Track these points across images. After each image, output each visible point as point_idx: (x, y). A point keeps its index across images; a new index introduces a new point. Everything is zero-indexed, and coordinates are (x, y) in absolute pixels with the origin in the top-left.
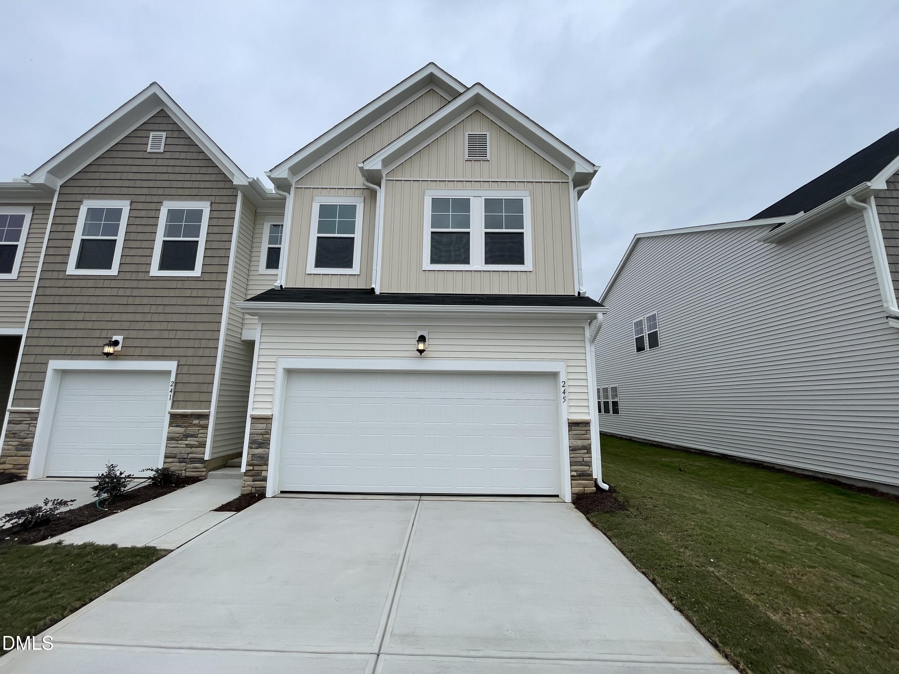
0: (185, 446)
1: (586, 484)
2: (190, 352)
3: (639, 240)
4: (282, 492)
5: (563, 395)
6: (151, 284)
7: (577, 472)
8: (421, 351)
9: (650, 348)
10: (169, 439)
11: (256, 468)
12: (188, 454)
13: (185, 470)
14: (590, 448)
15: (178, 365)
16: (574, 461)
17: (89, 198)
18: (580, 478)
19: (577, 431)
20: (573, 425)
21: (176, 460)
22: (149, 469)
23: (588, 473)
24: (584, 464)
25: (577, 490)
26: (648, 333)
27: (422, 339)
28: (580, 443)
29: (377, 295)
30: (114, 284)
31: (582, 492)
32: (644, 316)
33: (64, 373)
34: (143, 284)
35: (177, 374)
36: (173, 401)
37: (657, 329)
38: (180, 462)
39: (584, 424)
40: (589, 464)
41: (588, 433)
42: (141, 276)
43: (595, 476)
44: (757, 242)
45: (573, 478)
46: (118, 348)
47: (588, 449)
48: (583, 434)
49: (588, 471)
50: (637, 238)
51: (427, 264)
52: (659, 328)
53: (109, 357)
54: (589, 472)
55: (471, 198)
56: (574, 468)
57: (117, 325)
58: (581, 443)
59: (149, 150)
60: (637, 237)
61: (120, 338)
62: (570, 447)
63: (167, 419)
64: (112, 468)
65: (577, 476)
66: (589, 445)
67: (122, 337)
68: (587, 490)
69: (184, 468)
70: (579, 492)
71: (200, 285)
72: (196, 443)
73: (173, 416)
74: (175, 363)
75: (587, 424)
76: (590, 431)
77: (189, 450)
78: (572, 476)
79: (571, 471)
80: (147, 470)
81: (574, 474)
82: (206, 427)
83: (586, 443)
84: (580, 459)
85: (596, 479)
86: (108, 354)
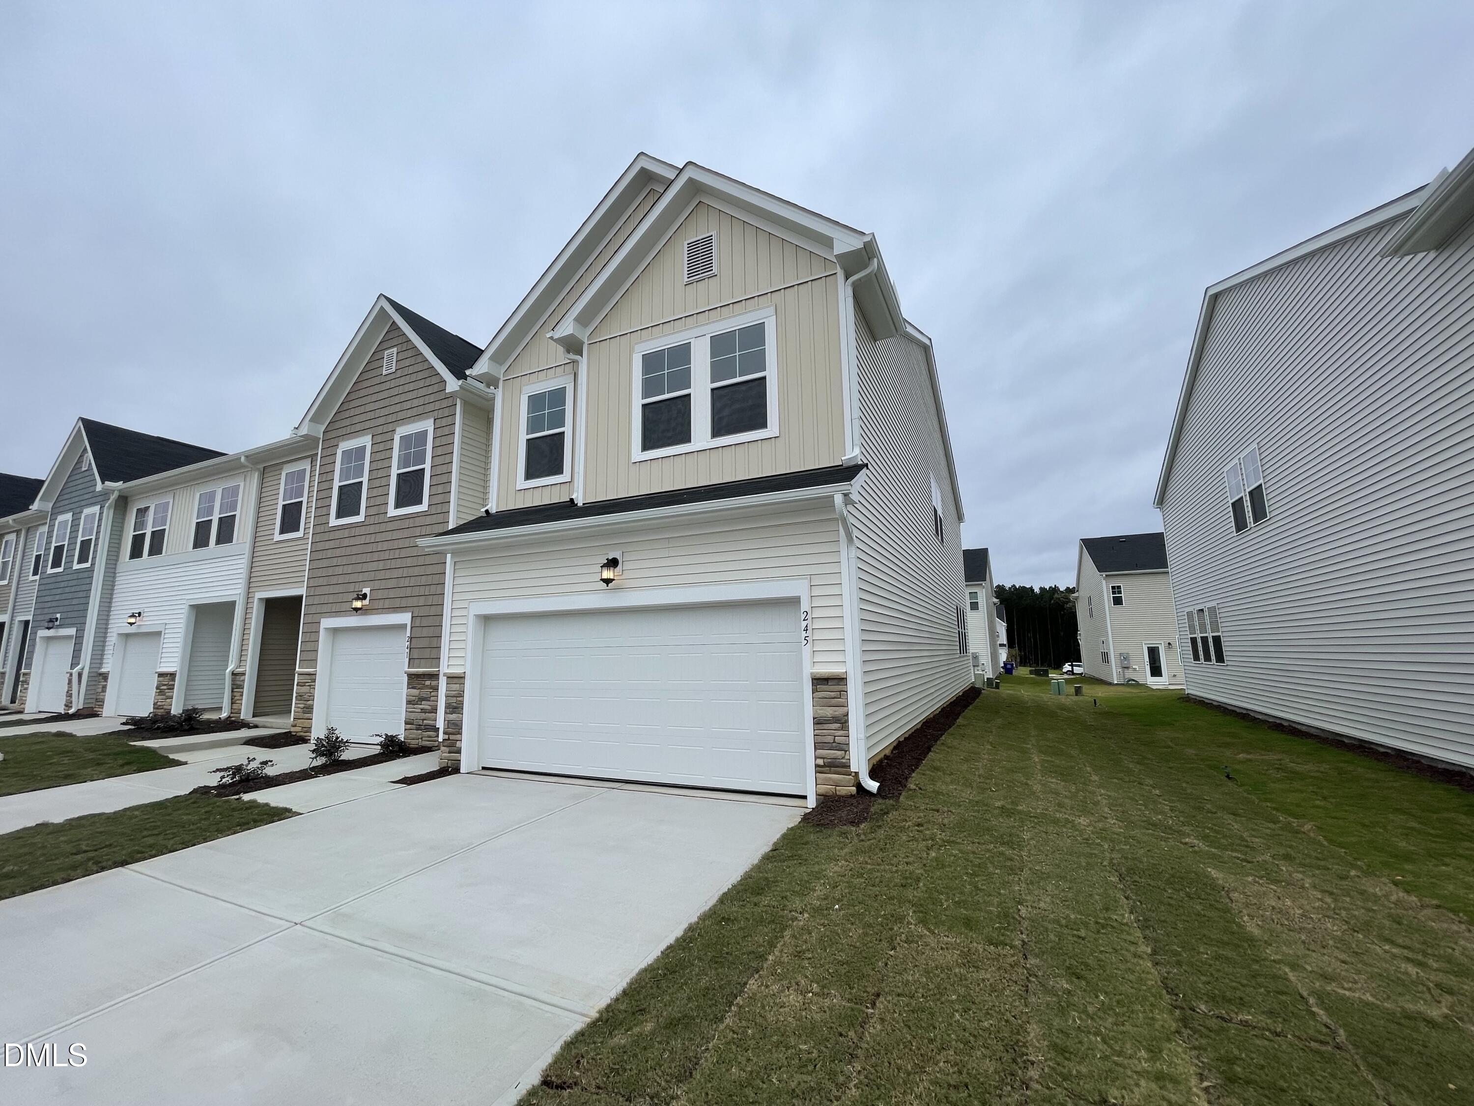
0: (420, 711)
1: (839, 780)
2: (422, 601)
3: (1216, 298)
4: (484, 768)
5: (804, 634)
6: (390, 526)
7: (825, 760)
8: (607, 581)
9: (1255, 521)
10: (409, 702)
11: (452, 737)
12: (423, 720)
13: (421, 739)
14: (847, 721)
15: (412, 617)
16: (819, 741)
17: (343, 440)
18: (830, 770)
19: (826, 692)
20: (819, 681)
21: (414, 726)
22: (378, 735)
23: (842, 763)
24: (836, 747)
25: (823, 789)
26: (1248, 490)
27: (613, 563)
28: (829, 712)
29: (581, 508)
30: (363, 530)
31: (831, 793)
32: (1238, 457)
33: (335, 632)
34: (383, 527)
35: (412, 628)
36: (410, 659)
37: (1261, 481)
38: (417, 729)
39: (836, 681)
40: (844, 748)
41: (843, 694)
42: (381, 518)
43: (853, 769)
44: (1379, 258)
45: (818, 769)
46: (366, 602)
47: (843, 722)
48: (833, 696)
49: (843, 758)
50: (1211, 296)
51: (637, 454)
52: (1264, 477)
53: (359, 612)
54: (844, 761)
55: (692, 341)
56: (820, 752)
57: (366, 576)
58: (831, 712)
59: (384, 373)
60: (1211, 292)
61: (366, 590)
62: (814, 718)
63: (405, 678)
64: (331, 730)
65: (824, 766)
66: (844, 716)
67: (369, 589)
68: (840, 791)
69: (420, 737)
70: (826, 792)
71: (428, 520)
72: (429, 708)
73: (410, 676)
74: (409, 615)
75: (840, 680)
76: (847, 692)
77: (423, 715)
78: (817, 766)
79: (816, 758)
80: (376, 735)
81: (820, 762)
82: (436, 689)
83: (840, 711)
84: (830, 739)
85: (857, 773)
86: (356, 610)
